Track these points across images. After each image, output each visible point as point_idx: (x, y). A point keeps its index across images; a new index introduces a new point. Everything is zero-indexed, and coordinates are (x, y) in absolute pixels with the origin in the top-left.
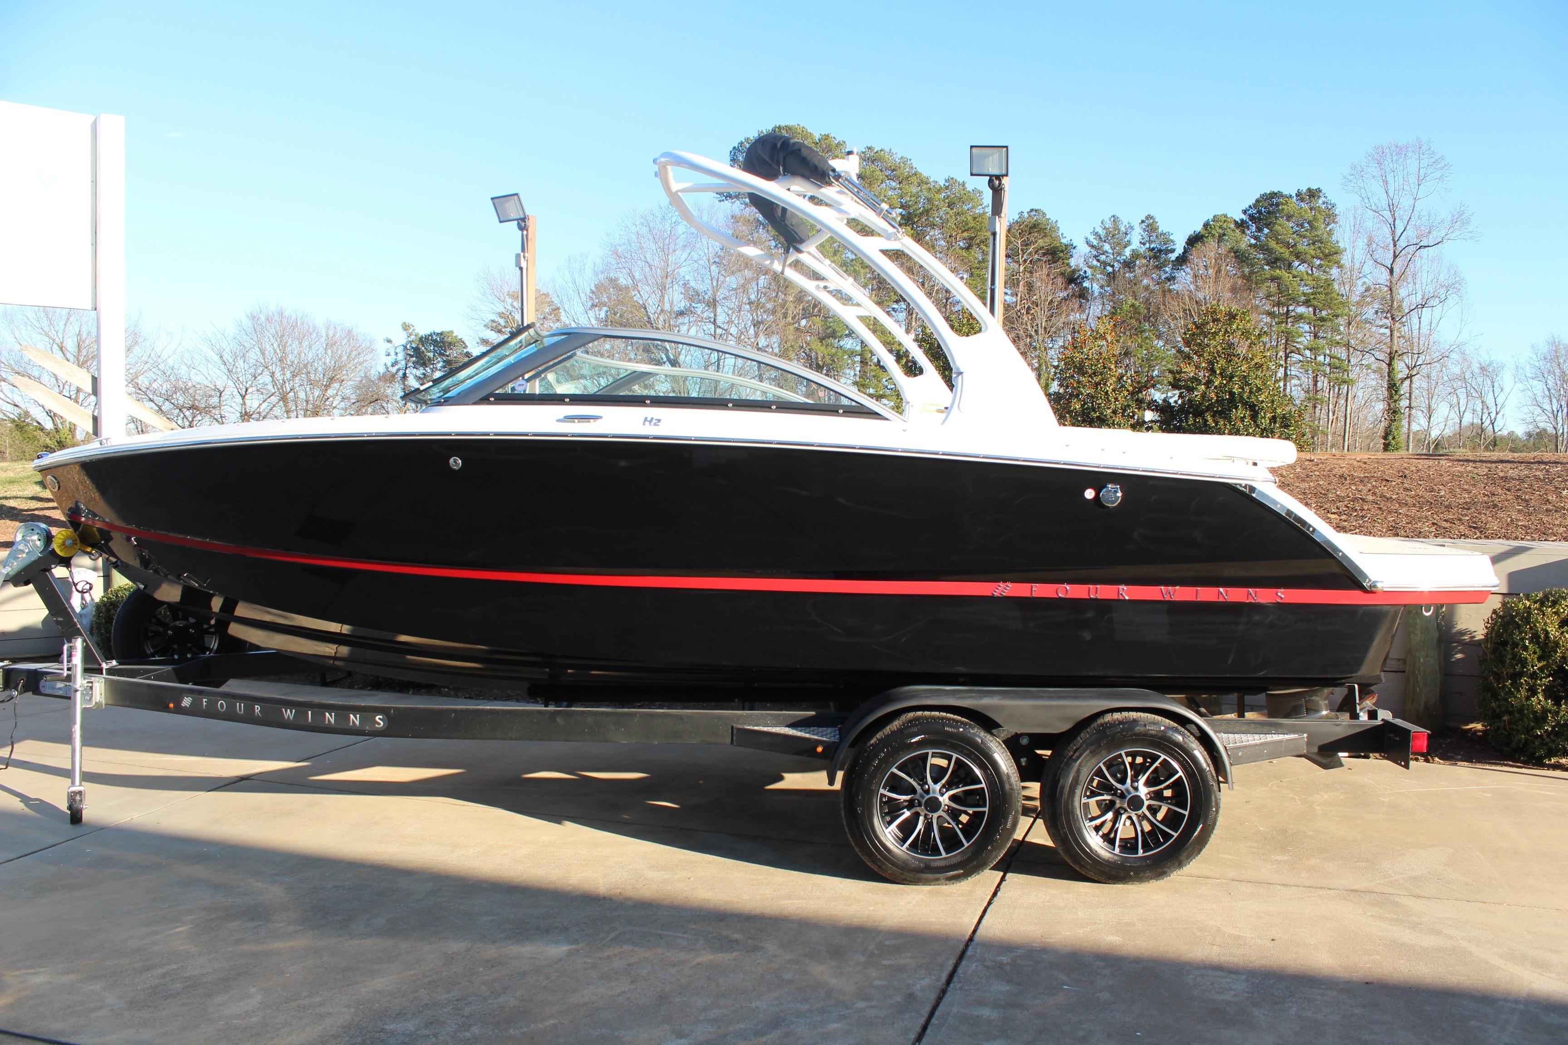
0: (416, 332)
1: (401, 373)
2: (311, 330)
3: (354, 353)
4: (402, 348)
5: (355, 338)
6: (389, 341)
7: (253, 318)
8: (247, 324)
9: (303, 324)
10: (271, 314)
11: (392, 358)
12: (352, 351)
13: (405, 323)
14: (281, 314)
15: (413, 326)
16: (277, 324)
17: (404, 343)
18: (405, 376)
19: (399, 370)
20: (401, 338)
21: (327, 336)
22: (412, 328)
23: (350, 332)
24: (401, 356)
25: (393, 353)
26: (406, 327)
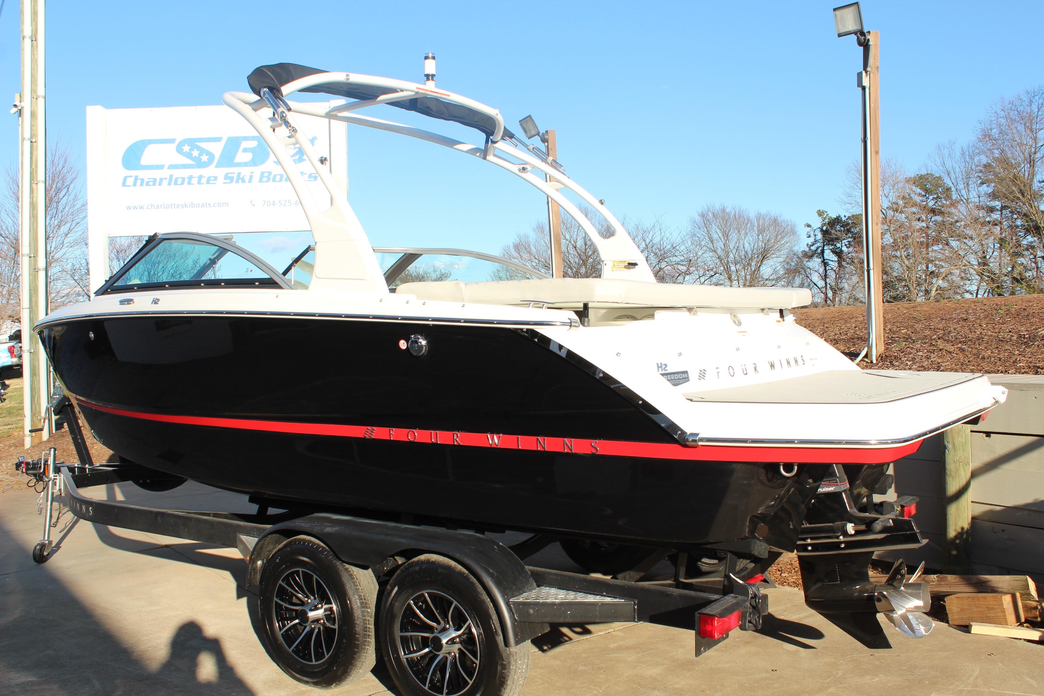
0: (829, 216)
1: (819, 251)
2: (746, 221)
3: (780, 236)
4: (819, 230)
5: (780, 224)
6: (809, 226)
7: (703, 216)
8: (698, 218)
9: (740, 217)
10: (716, 212)
11: (812, 240)
12: (777, 235)
13: (820, 211)
14: (723, 210)
15: (827, 212)
16: (720, 219)
17: (820, 226)
18: (823, 251)
19: (818, 248)
20: (817, 223)
21: (758, 225)
22: (826, 214)
23: (775, 220)
24: (819, 236)
25: (812, 235)
26: (820, 213)
